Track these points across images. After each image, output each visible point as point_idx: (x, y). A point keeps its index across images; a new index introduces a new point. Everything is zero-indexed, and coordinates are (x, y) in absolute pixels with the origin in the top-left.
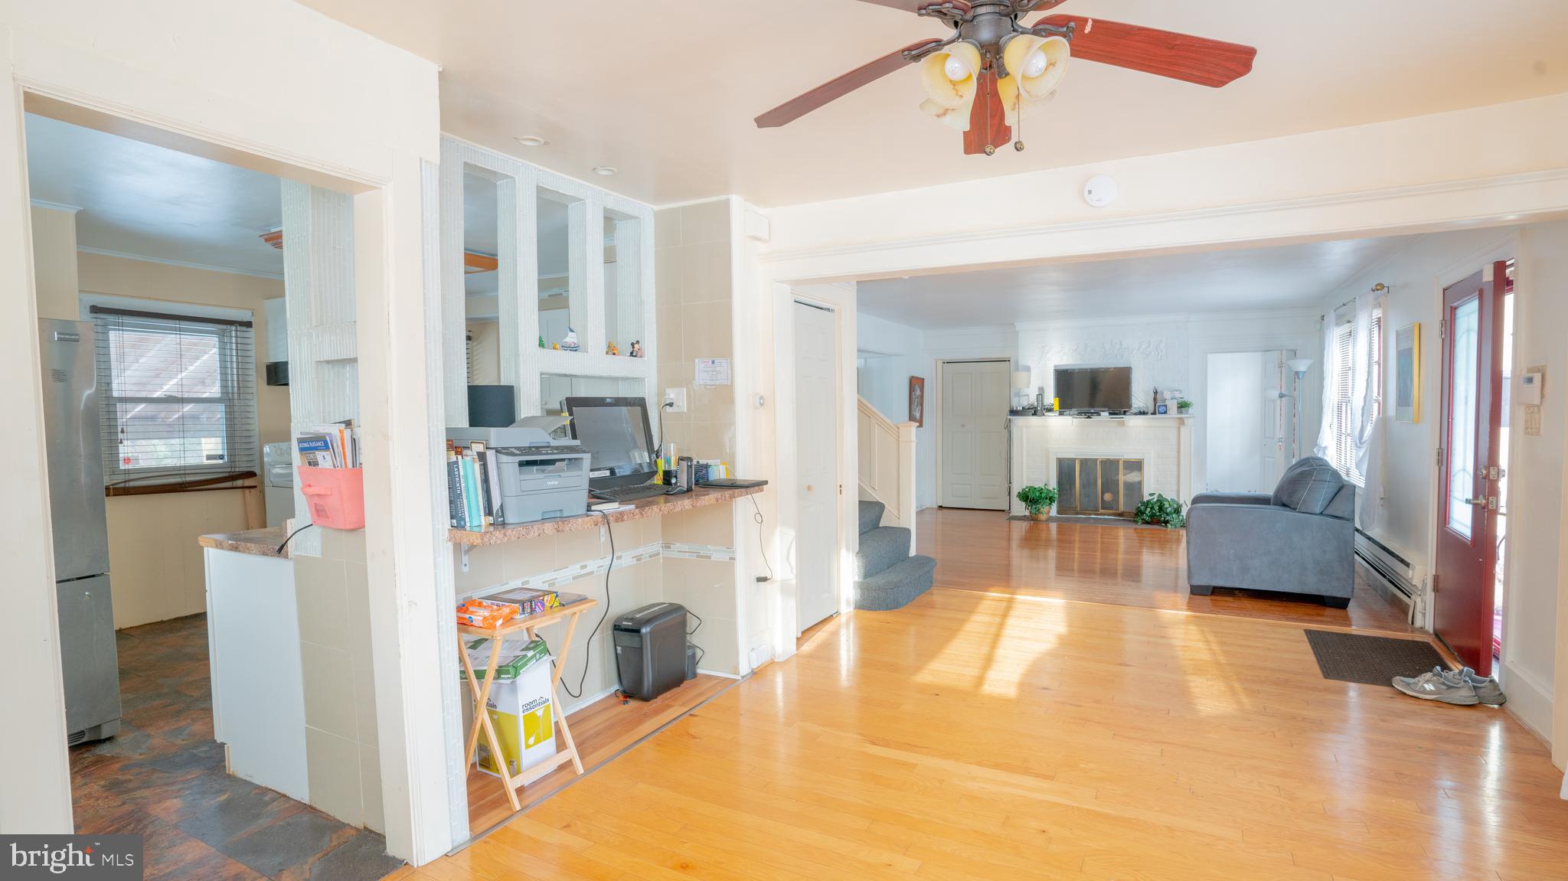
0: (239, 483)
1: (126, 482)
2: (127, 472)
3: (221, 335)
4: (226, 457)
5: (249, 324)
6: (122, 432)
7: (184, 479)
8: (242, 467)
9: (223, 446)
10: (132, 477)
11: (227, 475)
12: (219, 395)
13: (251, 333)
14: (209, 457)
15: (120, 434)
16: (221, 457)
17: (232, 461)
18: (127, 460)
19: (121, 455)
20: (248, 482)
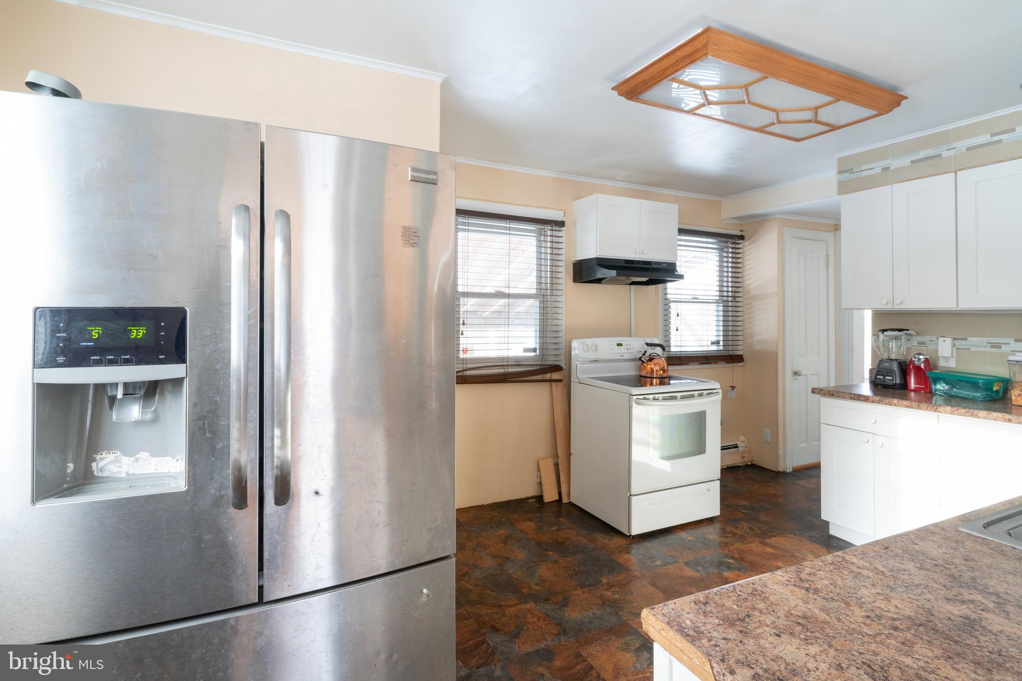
0: (548, 376)
1: (463, 371)
2: (465, 361)
3: (540, 233)
4: (538, 350)
5: (561, 224)
6: (464, 324)
7: (506, 370)
8: (551, 361)
9: (535, 340)
10: (469, 366)
11: (538, 368)
12: (534, 291)
13: (564, 232)
14: (526, 350)
15: (461, 326)
16: (534, 350)
17: (542, 355)
18: (465, 351)
19: (461, 346)
20: (555, 376)
